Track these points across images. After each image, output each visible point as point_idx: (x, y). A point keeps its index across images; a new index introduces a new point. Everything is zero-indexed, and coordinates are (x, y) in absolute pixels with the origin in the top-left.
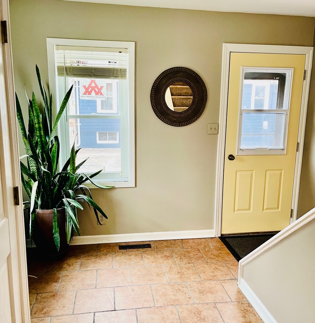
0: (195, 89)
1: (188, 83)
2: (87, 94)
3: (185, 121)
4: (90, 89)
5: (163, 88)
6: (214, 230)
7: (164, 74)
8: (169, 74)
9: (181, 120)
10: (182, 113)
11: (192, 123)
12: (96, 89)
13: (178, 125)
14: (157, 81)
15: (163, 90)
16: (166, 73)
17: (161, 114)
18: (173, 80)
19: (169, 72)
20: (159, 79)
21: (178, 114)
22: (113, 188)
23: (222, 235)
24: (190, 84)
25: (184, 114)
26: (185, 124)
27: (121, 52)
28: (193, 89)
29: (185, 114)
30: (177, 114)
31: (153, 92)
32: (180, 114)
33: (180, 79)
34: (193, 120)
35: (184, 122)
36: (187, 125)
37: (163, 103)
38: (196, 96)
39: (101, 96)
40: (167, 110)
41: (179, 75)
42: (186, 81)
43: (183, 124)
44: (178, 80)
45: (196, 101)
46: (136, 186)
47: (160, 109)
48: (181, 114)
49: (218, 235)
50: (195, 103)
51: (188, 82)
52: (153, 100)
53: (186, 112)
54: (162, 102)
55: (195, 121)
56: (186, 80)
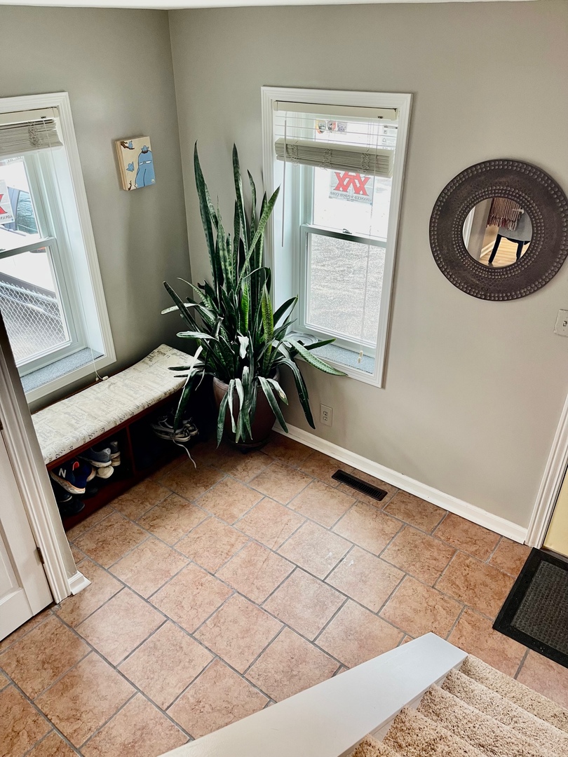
0: (539, 219)
1: (523, 202)
2: (341, 189)
3: (500, 291)
4: (347, 180)
5: (459, 207)
6: (526, 531)
7: (468, 174)
8: (480, 176)
9: (490, 285)
10: (497, 272)
11: (517, 298)
12: (356, 181)
13: (481, 295)
14: (448, 190)
15: (460, 212)
16: (472, 172)
17: (446, 264)
18: (488, 191)
19: (480, 171)
20: (454, 184)
21: (485, 271)
22: (345, 376)
23: (543, 548)
24: (528, 206)
25: (501, 276)
26: (498, 297)
27: (381, 117)
28: (536, 220)
29: (503, 274)
30: (483, 270)
31: (436, 214)
32: (491, 272)
33: (506, 190)
34: (520, 293)
35: (498, 293)
36: (503, 300)
37: (455, 241)
38: (540, 237)
39: (364, 196)
40: (462, 258)
41: (503, 180)
42: (518, 198)
43: (494, 297)
44: (498, 193)
45: (536, 250)
46: (383, 386)
47: (447, 253)
48: (494, 272)
49: (534, 542)
50: (534, 254)
51: (526, 199)
52: (434, 230)
53: (506, 271)
54: (455, 237)
55: (526, 295)
56: (520, 195)
